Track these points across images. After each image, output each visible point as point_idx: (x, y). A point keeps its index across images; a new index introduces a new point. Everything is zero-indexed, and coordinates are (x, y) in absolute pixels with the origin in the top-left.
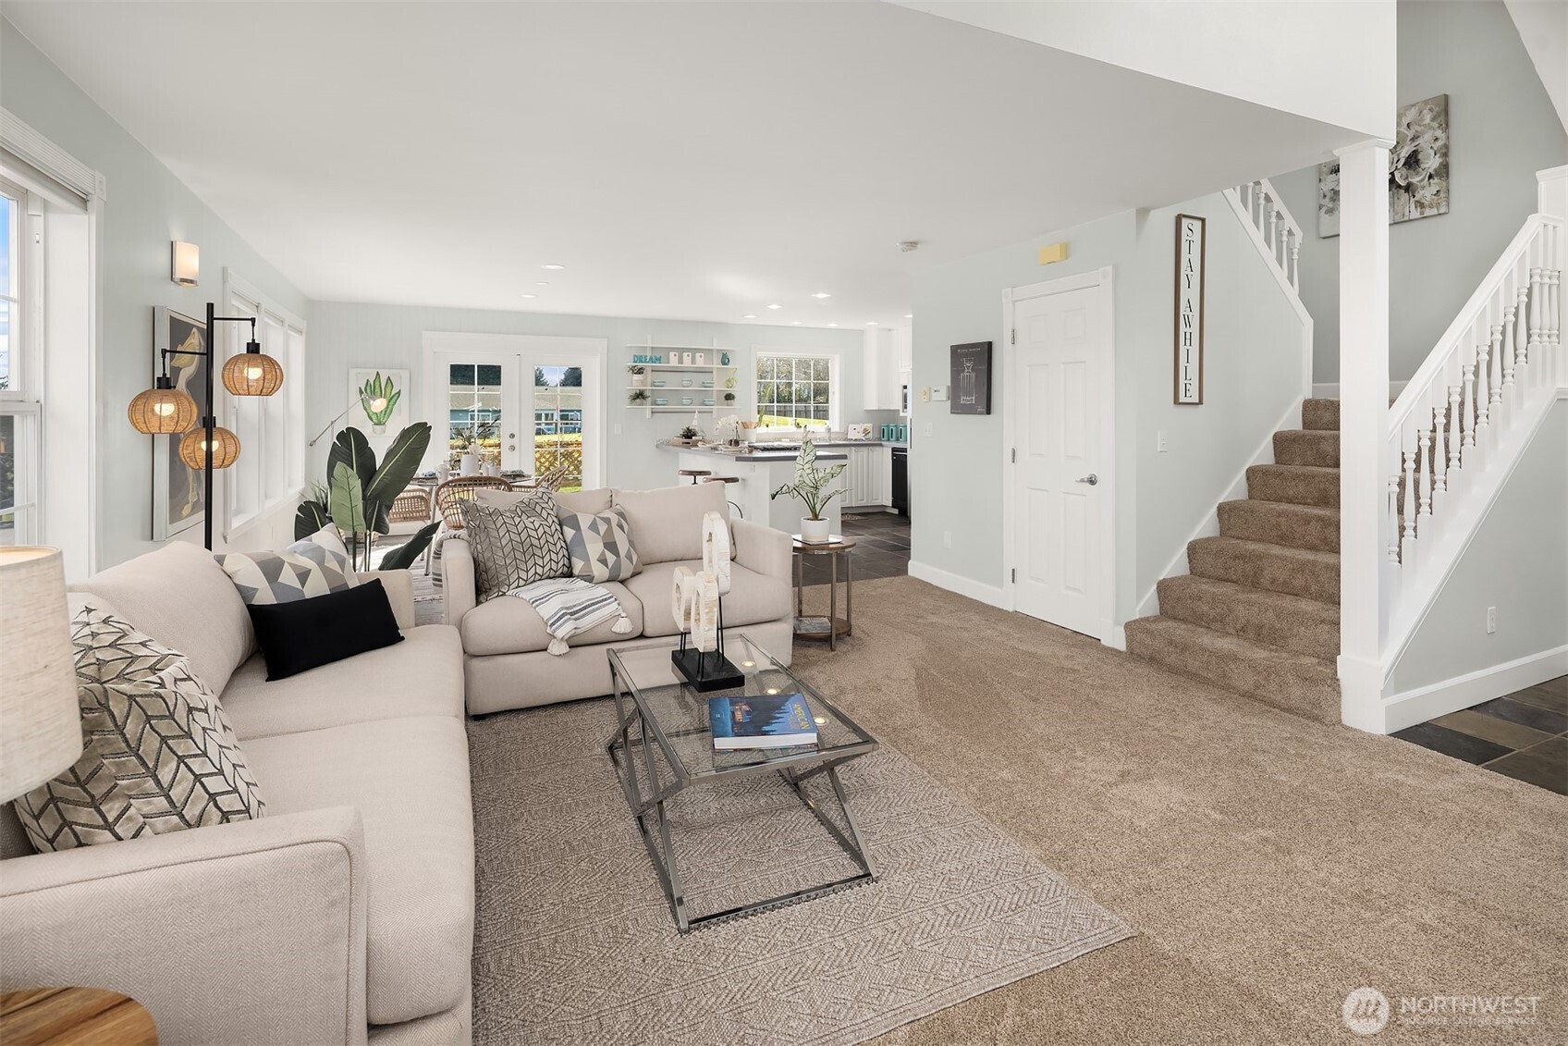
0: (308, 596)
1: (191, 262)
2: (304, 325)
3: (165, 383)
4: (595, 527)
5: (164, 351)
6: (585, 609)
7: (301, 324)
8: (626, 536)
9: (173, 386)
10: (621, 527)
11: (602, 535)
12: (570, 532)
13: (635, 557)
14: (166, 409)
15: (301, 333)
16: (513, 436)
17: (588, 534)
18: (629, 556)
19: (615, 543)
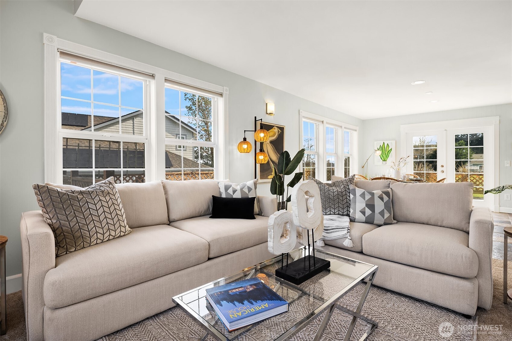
0: (234, 197)
1: (271, 108)
2: (357, 128)
3: (245, 139)
4: (363, 195)
5: (245, 131)
6: (333, 229)
7: (354, 128)
8: (383, 203)
9: (247, 140)
10: (381, 198)
11: (366, 200)
12: (352, 196)
13: (387, 215)
14: (245, 146)
15: (356, 130)
16: (442, 166)
17: (358, 198)
18: (382, 213)
19: (374, 205)
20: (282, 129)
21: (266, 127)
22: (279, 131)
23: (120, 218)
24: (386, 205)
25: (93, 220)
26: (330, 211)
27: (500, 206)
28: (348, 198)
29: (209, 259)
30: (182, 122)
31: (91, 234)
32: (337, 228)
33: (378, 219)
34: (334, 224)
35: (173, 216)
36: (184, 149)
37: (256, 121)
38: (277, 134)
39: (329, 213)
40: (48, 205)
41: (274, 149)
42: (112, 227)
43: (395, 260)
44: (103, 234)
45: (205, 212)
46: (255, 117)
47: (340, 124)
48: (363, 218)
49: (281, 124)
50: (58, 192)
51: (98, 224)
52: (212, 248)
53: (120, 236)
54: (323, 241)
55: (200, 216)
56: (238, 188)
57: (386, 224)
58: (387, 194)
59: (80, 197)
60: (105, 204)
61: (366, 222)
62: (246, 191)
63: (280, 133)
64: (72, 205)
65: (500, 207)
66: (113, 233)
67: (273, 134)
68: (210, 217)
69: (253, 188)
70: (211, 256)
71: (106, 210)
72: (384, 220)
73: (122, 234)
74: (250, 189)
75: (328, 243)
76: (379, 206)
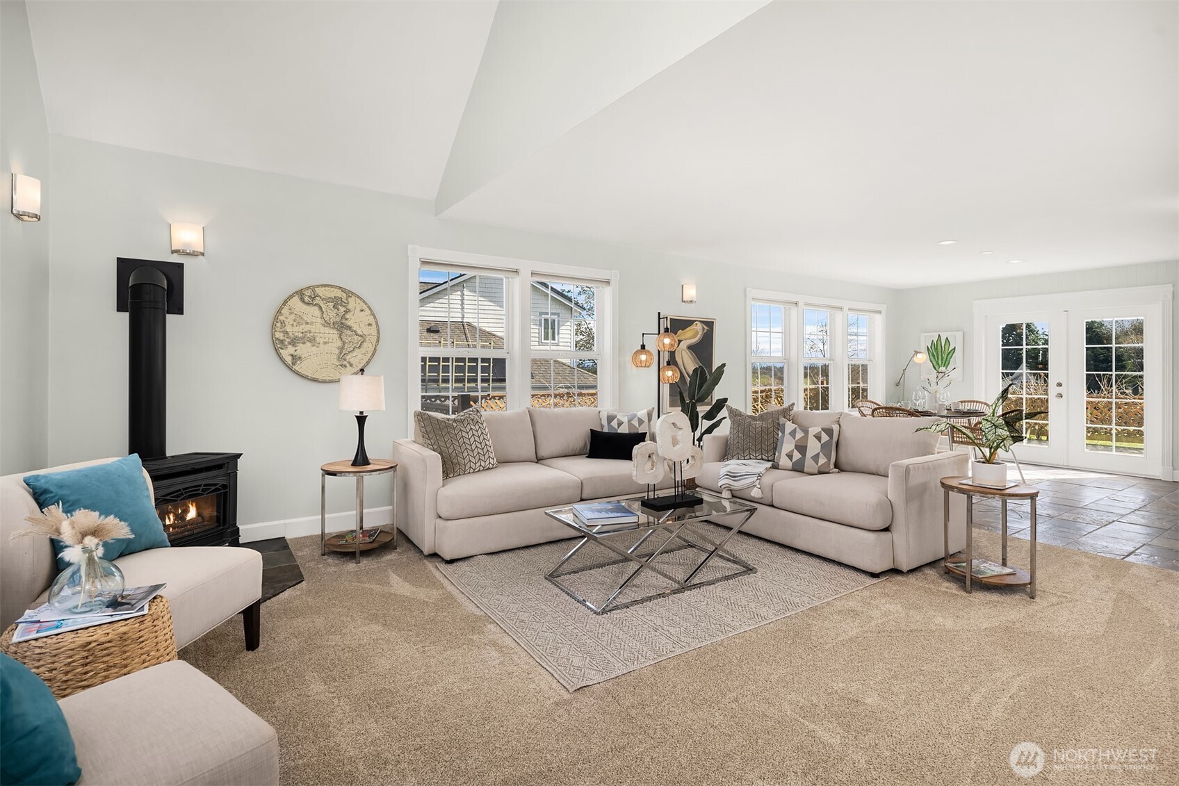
0: (619, 432)
1: (690, 292)
2: (883, 308)
3: (643, 347)
4: (793, 433)
5: (643, 334)
6: (741, 476)
7: (877, 307)
8: (820, 445)
9: (646, 348)
10: (818, 437)
11: (796, 439)
12: (780, 434)
13: (822, 460)
14: (643, 357)
15: (880, 312)
16: (1060, 385)
17: (787, 437)
18: (816, 458)
19: (806, 447)
20: (710, 325)
21: (677, 326)
22: (704, 329)
23: (489, 448)
24: (825, 447)
25: (467, 448)
26: (750, 454)
27: (1174, 469)
28: (776, 436)
29: (582, 500)
30: (552, 289)
31: (466, 463)
32: (747, 475)
33: (809, 465)
34: (744, 470)
35: (543, 452)
36: (553, 342)
37: (659, 319)
38: (699, 336)
39: (748, 457)
40: (430, 432)
41: (695, 358)
42: (482, 458)
43: (805, 512)
44: (475, 464)
45: (580, 450)
46: (659, 313)
47: (838, 303)
48: (789, 464)
49: (707, 316)
50: (437, 420)
51: (471, 453)
52: (585, 487)
53: (489, 469)
54: (729, 492)
55: (574, 455)
56: (625, 420)
57: (820, 473)
58: (829, 432)
59: (455, 424)
60: (475, 433)
61: (793, 470)
62: (635, 423)
63: (705, 331)
64: (449, 432)
65: (1175, 471)
66: (483, 464)
67: (692, 336)
68: (587, 457)
69: (646, 420)
70: (584, 496)
71: (477, 439)
72: (817, 467)
73: (491, 466)
74: (641, 422)
75: (737, 494)
76: (813, 447)
